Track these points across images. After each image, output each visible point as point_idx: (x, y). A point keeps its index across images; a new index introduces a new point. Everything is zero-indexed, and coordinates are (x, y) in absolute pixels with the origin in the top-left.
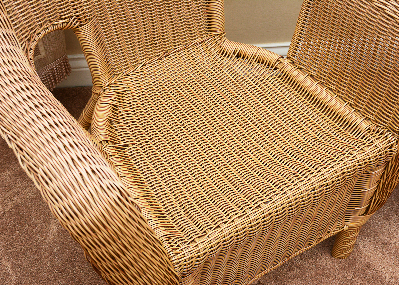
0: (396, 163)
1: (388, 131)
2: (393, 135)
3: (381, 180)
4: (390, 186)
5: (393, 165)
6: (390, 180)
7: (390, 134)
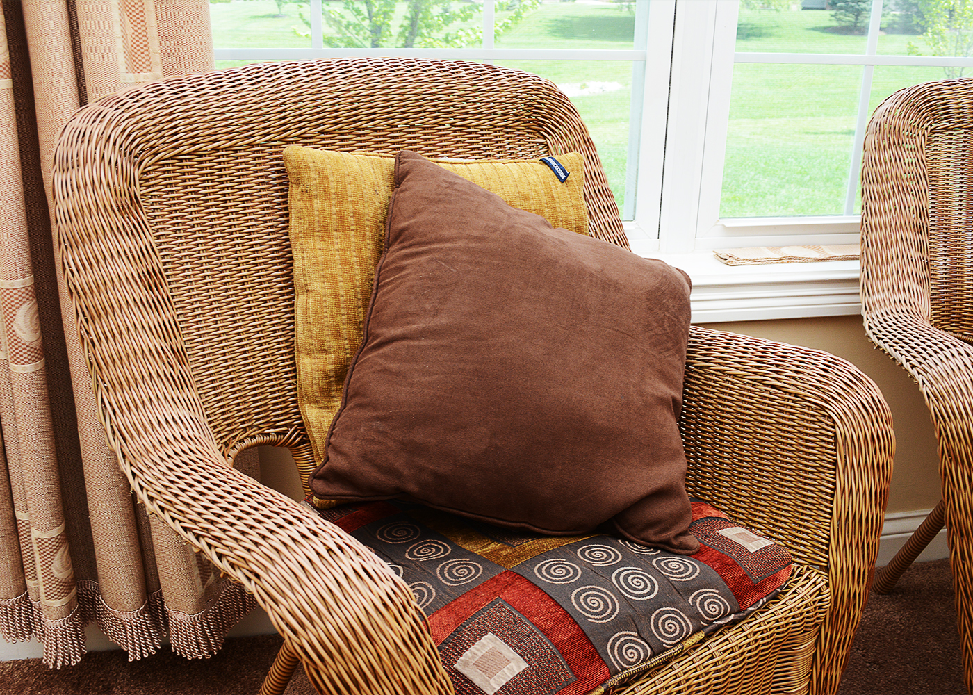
0: (831, 629)
1: (808, 569)
2: (818, 573)
3: (812, 672)
4: (828, 683)
5: (827, 633)
6: (828, 668)
7: (812, 572)
